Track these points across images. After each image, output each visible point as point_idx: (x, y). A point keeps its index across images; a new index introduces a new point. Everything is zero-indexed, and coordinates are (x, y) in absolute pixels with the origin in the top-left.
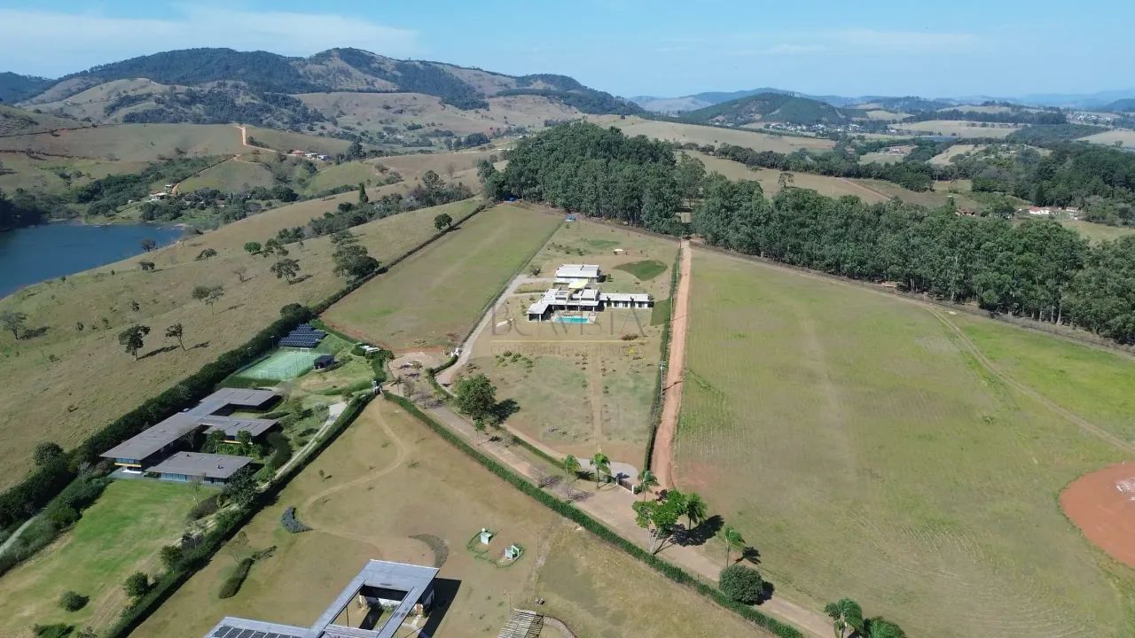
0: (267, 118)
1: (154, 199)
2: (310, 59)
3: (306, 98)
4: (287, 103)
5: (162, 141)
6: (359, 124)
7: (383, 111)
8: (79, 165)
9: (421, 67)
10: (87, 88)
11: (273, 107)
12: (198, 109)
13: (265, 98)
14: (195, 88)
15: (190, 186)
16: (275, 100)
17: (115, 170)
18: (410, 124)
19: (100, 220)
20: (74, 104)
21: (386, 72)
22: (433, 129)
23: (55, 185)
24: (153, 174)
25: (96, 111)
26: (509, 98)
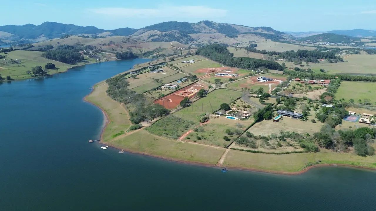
0: (181, 40)
1: (154, 55)
2: (196, 24)
3: (191, 35)
4: (187, 36)
5: (157, 45)
6: (203, 42)
7: (209, 38)
8: (143, 49)
9: (225, 25)
10: (145, 32)
11: (183, 37)
12: (167, 38)
13: (182, 35)
14: (167, 33)
15: (160, 53)
16: (184, 36)
17: (149, 50)
18: (215, 42)
19: (146, 58)
20: (141, 36)
21: (215, 27)
22: (220, 43)
23: (139, 53)
24: (155, 51)
25: (145, 38)
26: (244, 35)
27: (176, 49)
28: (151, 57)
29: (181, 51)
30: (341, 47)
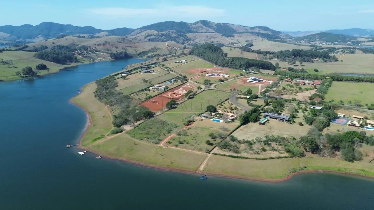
0: (178, 40)
1: (149, 55)
2: (193, 23)
3: (188, 35)
4: (183, 36)
5: (153, 45)
6: (199, 41)
7: (206, 38)
8: (138, 49)
9: (222, 25)
10: (141, 32)
11: (180, 37)
12: (163, 37)
13: (178, 35)
14: (164, 33)
15: (155, 53)
16: (180, 35)
17: (144, 50)
18: (212, 41)
19: (141, 58)
20: (138, 36)
21: (212, 27)
22: (217, 42)
23: (134, 53)
24: (150, 51)
25: (142, 38)
26: (241, 34)
27: (172, 49)
28: (145, 57)
29: (176, 50)
30: (336, 47)
